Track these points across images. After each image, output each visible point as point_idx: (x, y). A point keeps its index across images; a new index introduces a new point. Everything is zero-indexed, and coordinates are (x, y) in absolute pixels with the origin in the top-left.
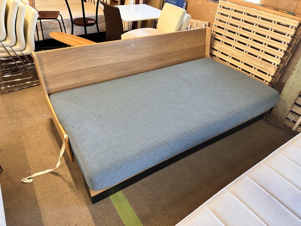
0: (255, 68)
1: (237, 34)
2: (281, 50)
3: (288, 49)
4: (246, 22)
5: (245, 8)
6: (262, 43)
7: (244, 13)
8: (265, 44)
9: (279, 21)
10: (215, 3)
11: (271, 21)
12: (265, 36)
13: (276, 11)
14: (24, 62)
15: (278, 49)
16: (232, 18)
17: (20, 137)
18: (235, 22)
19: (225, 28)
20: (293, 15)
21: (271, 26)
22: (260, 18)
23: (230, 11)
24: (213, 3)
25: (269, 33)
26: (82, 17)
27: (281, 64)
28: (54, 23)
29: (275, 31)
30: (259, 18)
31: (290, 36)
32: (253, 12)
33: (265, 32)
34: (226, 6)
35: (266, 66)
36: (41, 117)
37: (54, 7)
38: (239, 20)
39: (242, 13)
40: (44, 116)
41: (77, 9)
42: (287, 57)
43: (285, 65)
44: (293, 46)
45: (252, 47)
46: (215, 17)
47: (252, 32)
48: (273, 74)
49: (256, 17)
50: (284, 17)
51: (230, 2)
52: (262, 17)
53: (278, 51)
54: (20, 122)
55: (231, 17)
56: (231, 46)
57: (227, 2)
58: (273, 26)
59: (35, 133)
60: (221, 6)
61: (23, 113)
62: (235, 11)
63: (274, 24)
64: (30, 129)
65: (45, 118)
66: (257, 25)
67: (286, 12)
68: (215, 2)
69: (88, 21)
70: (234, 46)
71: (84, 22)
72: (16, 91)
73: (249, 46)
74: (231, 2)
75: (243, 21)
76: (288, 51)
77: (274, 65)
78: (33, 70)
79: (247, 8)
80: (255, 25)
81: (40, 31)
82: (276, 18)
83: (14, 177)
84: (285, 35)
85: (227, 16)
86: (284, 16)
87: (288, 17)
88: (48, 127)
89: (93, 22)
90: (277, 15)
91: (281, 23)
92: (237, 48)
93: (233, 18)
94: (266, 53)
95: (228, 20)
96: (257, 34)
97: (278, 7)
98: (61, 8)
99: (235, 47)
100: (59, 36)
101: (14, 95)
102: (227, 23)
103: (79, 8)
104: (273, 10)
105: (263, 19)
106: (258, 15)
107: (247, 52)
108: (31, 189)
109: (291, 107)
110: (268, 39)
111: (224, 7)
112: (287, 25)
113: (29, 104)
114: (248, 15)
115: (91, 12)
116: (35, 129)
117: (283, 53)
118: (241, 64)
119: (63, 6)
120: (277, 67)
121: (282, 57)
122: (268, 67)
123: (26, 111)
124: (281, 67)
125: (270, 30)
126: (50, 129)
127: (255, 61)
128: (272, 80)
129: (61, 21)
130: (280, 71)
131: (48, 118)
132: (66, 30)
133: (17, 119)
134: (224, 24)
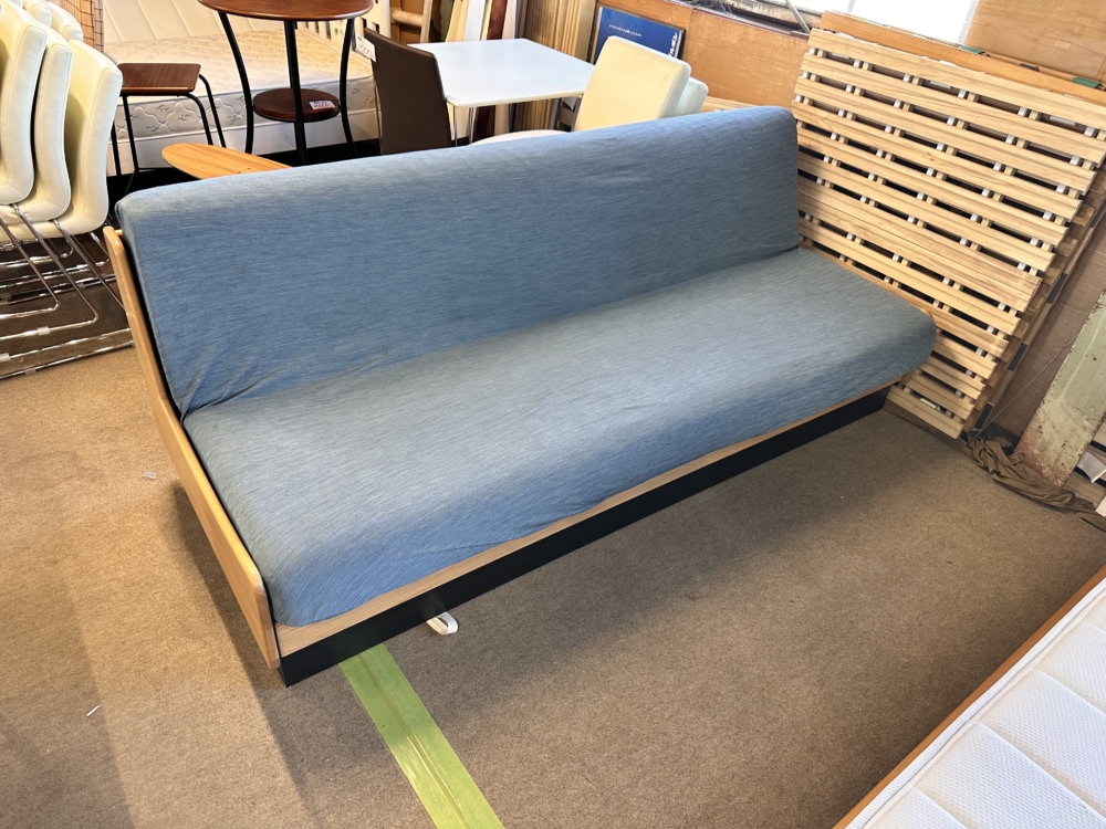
0: (952, 283)
1: (879, 154)
2: (1053, 218)
3: (1080, 212)
4: (914, 110)
5: (912, 60)
6: (978, 191)
7: (906, 79)
8: (991, 195)
9: (1046, 110)
10: (792, 39)
11: (1014, 110)
12: (991, 165)
13: (1030, 71)
14: (61, 260)
15: (1040, 214)
16: (860, 95)
17: (56, 562)
18: (873, 110)
19: (836, 130)
20: (1096, 88)
21: (1014, 127)
22: (971, 97)
23: (854, 69)
24: (786, 40)
25: (1004, 155)
26: (287, 84)
27: (1052, 270)
28: (179, 110)
29: (1029, 147)
30: (966, 97)
31: (1087, 165)
32: (943, 73)
33: (989, 149)
34: (837, 52)
35: (997, 276)
36: (135, 480)
37: (175, 46)
38: (891, 103)
39: (900, 77)
40: (149, 474)
41: (262, 56)
42: (1075, 241)
43: (1068, 272)
44: (1098, 204)
45: (939, 204)
46: (796, 91)
47: (940, 147)
48: (1022, 307)
49: (954, 92)
50: (1063, 94)
51: (852, 38)
52: (977, 95)
53: (1044, 222)
54: (52, 500)
55: (857, 92)
56: (858, 197)
57: (841, 35)
58: (1022, 129)
59: (114, 548)
60: (817, 51)
61: (64, 466)
62: (874, 69)
63: (1025, 120)
64: (93, 531)
65: (154, 483)
66: (960, 124)
67: (1071, 77)
68: (792, 35)
69: (312, 104)
70: (868, 201)
71: (292, 104)
72: (31, 374)
73: (929, 200)
74: (855, 37)
75: (906, 107)
76: (1078, 221)
77: (1025, 274)
78: (100, 289)
79: (921, 60)
80: (950, 122)
81: (121, 138)
82: (1032, 97)
83: (35, 736)
84: (1067, 160)
85: (843, 88)
86: (1064, 90)
87: (1079, 93)
88: (165, 521)
89: (330, 104)
90: (1037, 87)
91: (1051, 118)
92: (880, 206)
93: (865, 94)
94: (994, 226)
95: (845, 103)
96: (959, 154)
97: (1037, 58)
98: (202, 51)
99: (872, 203)
100: (201, 162)
101: (26, 389)
102: (841, 113)
103: (271, 50)
104: (1021, 68)
105: (980, 100)
106: (963, 87)
107: (920, 224)
108: (107, 784)
109: (1094, 428)
110: (1001, 176)
111: (828, 56)
112: (1077, 124)
113: (86, 428)
114: (924, 83)
115: (318, 66)
116: (114, 529)
117: (1063, 230)
118: (898, 265)
119: (207, 44)
120: (1038, 279)
121: (1056, 241)
122: (1002, 278)
123: (74, 456)
124: (1051, 278)
125: (1009, 140)
126: (175, 530)
127: (950, 257)
128: (1019, 326)
129: (205, 102)
130: (1047, 295)
131: (166, 482)
132: (224, 134)
133: (42, 489)
134: (832, 116)
